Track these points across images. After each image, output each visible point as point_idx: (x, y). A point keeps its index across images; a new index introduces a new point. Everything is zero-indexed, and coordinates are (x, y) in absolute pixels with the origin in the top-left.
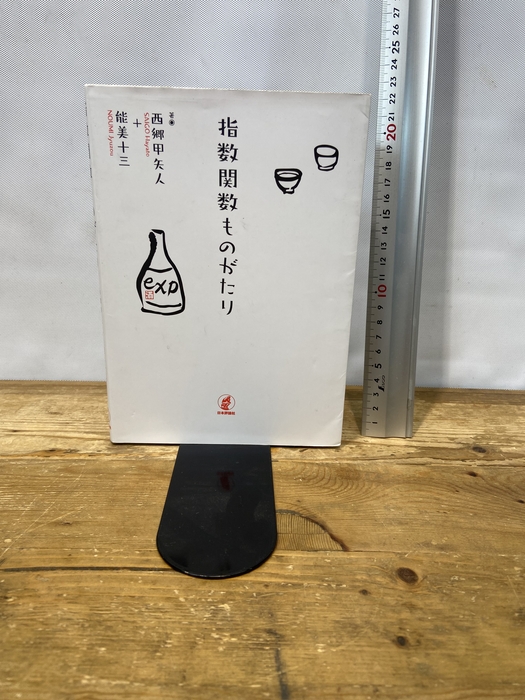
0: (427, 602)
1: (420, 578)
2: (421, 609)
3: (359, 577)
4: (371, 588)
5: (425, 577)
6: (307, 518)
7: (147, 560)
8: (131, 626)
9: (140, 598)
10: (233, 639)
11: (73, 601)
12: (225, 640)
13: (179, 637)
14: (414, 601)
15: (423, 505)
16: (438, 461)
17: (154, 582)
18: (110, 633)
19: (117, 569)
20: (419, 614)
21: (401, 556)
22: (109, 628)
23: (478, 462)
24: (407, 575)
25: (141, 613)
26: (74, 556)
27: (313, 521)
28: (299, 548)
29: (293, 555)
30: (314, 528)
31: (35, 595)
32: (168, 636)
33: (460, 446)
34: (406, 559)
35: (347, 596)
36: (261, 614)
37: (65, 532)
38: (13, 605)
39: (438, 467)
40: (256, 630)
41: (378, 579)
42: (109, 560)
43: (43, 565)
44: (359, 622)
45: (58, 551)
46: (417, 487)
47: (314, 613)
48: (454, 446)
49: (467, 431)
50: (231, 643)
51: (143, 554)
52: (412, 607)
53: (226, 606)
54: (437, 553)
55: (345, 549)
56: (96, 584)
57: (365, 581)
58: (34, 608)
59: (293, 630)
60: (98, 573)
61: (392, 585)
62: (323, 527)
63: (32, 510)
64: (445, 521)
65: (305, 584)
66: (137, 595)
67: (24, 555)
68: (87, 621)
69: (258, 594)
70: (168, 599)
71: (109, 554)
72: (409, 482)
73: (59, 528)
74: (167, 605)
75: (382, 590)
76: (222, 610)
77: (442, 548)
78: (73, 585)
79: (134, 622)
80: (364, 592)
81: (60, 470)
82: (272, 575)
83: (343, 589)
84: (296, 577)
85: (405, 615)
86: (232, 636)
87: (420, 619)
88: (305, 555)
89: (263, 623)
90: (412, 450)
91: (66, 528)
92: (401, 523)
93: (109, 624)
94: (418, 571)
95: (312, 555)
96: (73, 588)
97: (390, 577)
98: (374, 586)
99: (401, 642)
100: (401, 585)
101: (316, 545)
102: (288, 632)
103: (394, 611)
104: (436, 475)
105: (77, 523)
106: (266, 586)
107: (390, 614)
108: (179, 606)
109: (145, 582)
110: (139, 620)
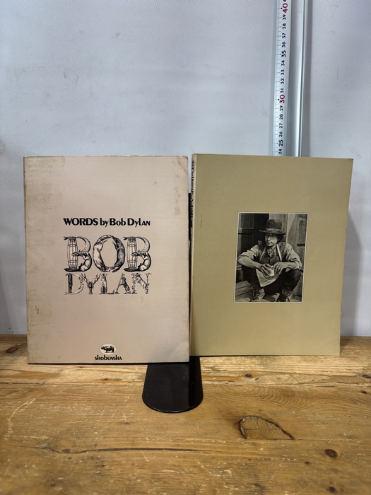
0: (345, 468)
1: (339, 454)
2: (341, 472)
3: (303, 455)
4: (311, 460)
5: (342, 454)
6: (267, 421)
7: (178, 445)
8: (177, 481)
9: (179, 466)
10: (237, 489)
11: (142, 467)
12: (232, 489)
13: (205, 487)
14: (337, 467)
15: (336, 412)
16: (342, 384)
17: (185, 457)
18: (166, 485)
19: (162, 449)
20: (341, 475)
21: (326, 442)
22: (165, 482)
23: (367, 385)
24: (331, 453)
25: (181, 474)
26: (135, 442)
27: (270, 422)
28: (264, 437)
29: (262, 442)
30: (272, 426)
31: (119, 464)
32: (199, 487)
33: (354, 374)
34: (330, 444)
35: (298, 465)
36: (249, 475)
37: (127, 428)
38: (109, 470)
39: (342, 388)
40: (248, 484)
41: (315, 456)
42: (156, 444)
43: (120, 447)
44: (306, 479)
45: (125, 439)
46: (331, 401)
47: (280, 474)
48: (351, 375)
49: (358, 365)
50: (236, 491)
51: (175, 441)
52: (336, 471)
53: (229, 471)
54: (347, 440)
55: (292, 438)
56: (152, 458)
57: (307, 457)
58: (121, 471)
59: (270, 484)
60: (151, 452)
61: (323, 459)
62: (277, 426)
63: (104, 415)
64: (350, 421)
65: (272, 459)
66: (177, 464)
67: (107, 441)
68: (153, 478)
69: (246, 464)
70: (195, 467)
71: (155, 441)
72: (325, 398)
73: (123, 426)
74: (195, 470)
75: (317, 462)
76: (227, 473)
77: (350, 437)
78: (140, 458)
79: (178, 479)
80: (307, 463)
81: (115, 391)
82: (252, 454)
83: (295, 461)
84: (266, 455)
85: (333, 475)
86: (236, 487)
87: (341, 477)
88: (269, 442)
89: (251, 480)
90: (325, 378)
91: (127, 426)
92: (323, 423)
93: (165, 480)
94: (337, 451)
95: (273, 442)
96: (140, 460)
97: (321, 454)
98: (312, 459)
99: (332, 490)
100: (328, 459)
101: (275, 437)
102: (267, 485)
103: (325, 473)
104: (341, 393)
105: (132, 423)
106: (250, 460)
107: (324, 475)
108: (202, 470)
109: (180, 457)
110: (181, 478)
